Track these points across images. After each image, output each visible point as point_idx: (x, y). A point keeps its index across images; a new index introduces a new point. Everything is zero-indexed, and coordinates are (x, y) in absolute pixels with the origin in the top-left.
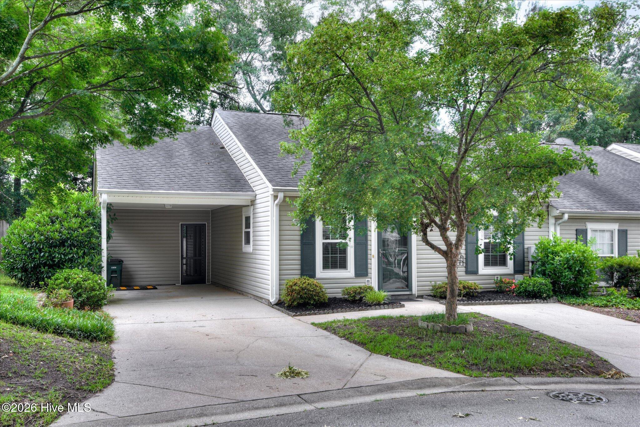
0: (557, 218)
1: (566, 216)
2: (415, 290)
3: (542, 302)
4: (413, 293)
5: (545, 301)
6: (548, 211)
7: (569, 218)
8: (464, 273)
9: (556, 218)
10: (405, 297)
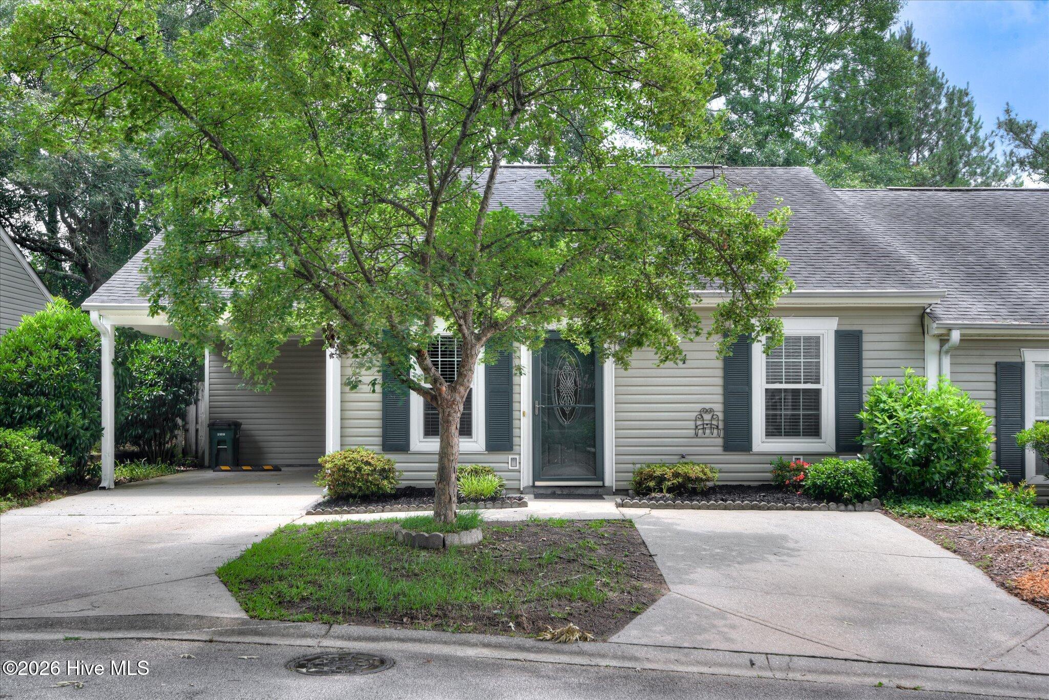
0: (943, 340)
1: (956, 336)
2: (610, 477)
3: (843, 507)
4: (607, 484)
5: (850, 507)
6: (923, 326)
7: (961, 340)
8: (721, 448)
9: (941, 340)
10: (590, 491)
